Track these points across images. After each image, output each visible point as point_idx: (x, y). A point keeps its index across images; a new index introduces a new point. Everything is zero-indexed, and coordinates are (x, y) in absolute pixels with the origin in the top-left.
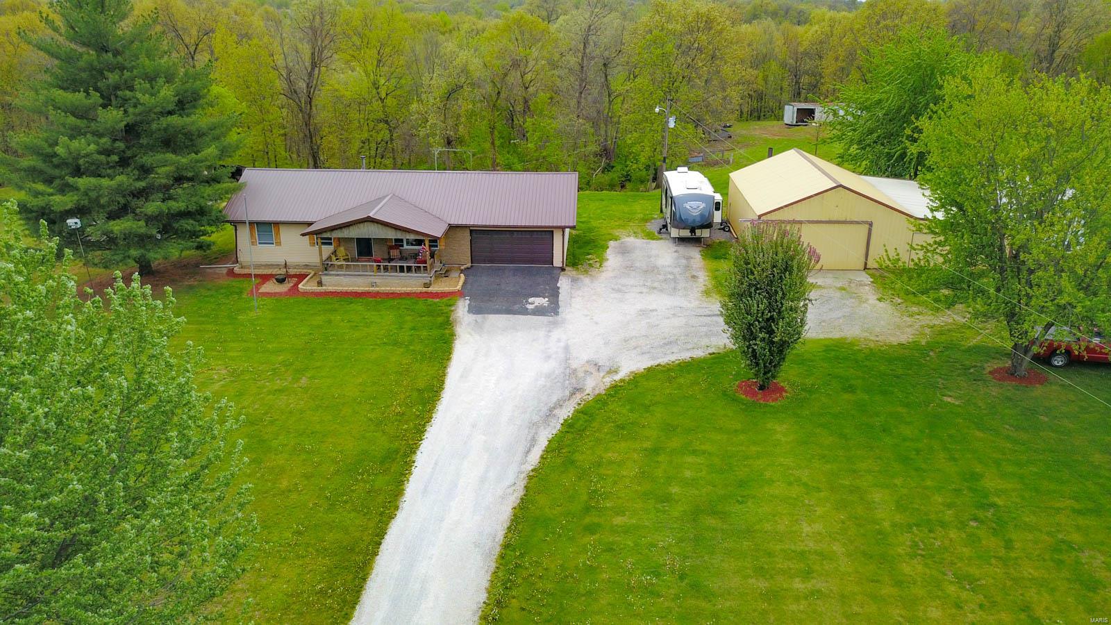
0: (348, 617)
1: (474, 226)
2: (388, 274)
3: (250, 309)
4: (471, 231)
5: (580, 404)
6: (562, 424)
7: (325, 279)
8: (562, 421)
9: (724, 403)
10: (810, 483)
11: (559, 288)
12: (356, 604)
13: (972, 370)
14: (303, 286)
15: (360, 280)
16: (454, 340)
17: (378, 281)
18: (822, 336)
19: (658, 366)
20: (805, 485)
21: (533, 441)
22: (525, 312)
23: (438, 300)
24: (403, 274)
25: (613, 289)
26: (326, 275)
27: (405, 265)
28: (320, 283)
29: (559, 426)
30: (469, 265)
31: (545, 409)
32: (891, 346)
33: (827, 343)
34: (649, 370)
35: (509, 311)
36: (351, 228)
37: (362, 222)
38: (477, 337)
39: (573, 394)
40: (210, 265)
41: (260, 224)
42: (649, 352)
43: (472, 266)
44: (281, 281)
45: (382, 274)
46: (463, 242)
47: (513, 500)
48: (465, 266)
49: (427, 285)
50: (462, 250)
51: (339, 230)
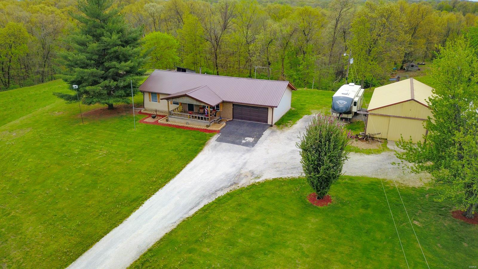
0: (66, 266)
1: (235, 102)
2: (193, 119)
3: (134, 128)
4: (233, 104)
5: (231, 190)
6: (216, 199)
7: (170, 119)
8: (217, 197)
9: (296, 202)
10: (306, 252)
11: (263, 134)
12: (74, 261)
13: (443, 209)
14: (160, 121)
15: (183, 121)
16: (200, 152)
17: (189, 122)
18: (373, 177)
19: (280, 178)
20: (303, 252)
21: (199, 204)
22: (239, 144)
23: (208, 133)
24: (199, 120)
25: (288, 138)
26: (170, 117)
27: (200, 116)
28: (167, 120)
29: (214, 199)
30: (231, 119)
31: (213, 190)
32: (408, 188)
33: (373, 180)
34: (274, 180)
35: (233, 142)
36: (180, 98)
37: (184, 96)
38: (211, 152)
39: (232, 185)
40: (137, 108)
41: (152, 93)
42: (281, 171)
43: (232, 120)
44: (154, 117)
45: (191, 119)
46: (229, 109)
47: (168, 230)
48: (229, 120)
49: (208, 126)
50: (229, 112)
51: (175, 99)
